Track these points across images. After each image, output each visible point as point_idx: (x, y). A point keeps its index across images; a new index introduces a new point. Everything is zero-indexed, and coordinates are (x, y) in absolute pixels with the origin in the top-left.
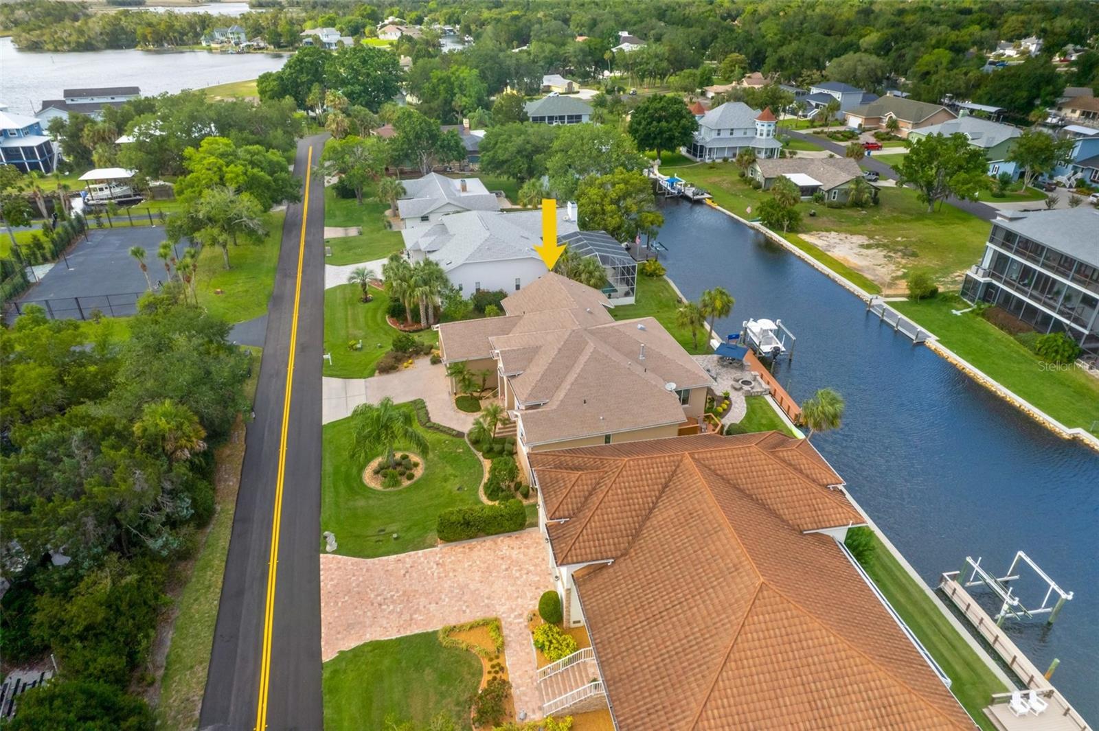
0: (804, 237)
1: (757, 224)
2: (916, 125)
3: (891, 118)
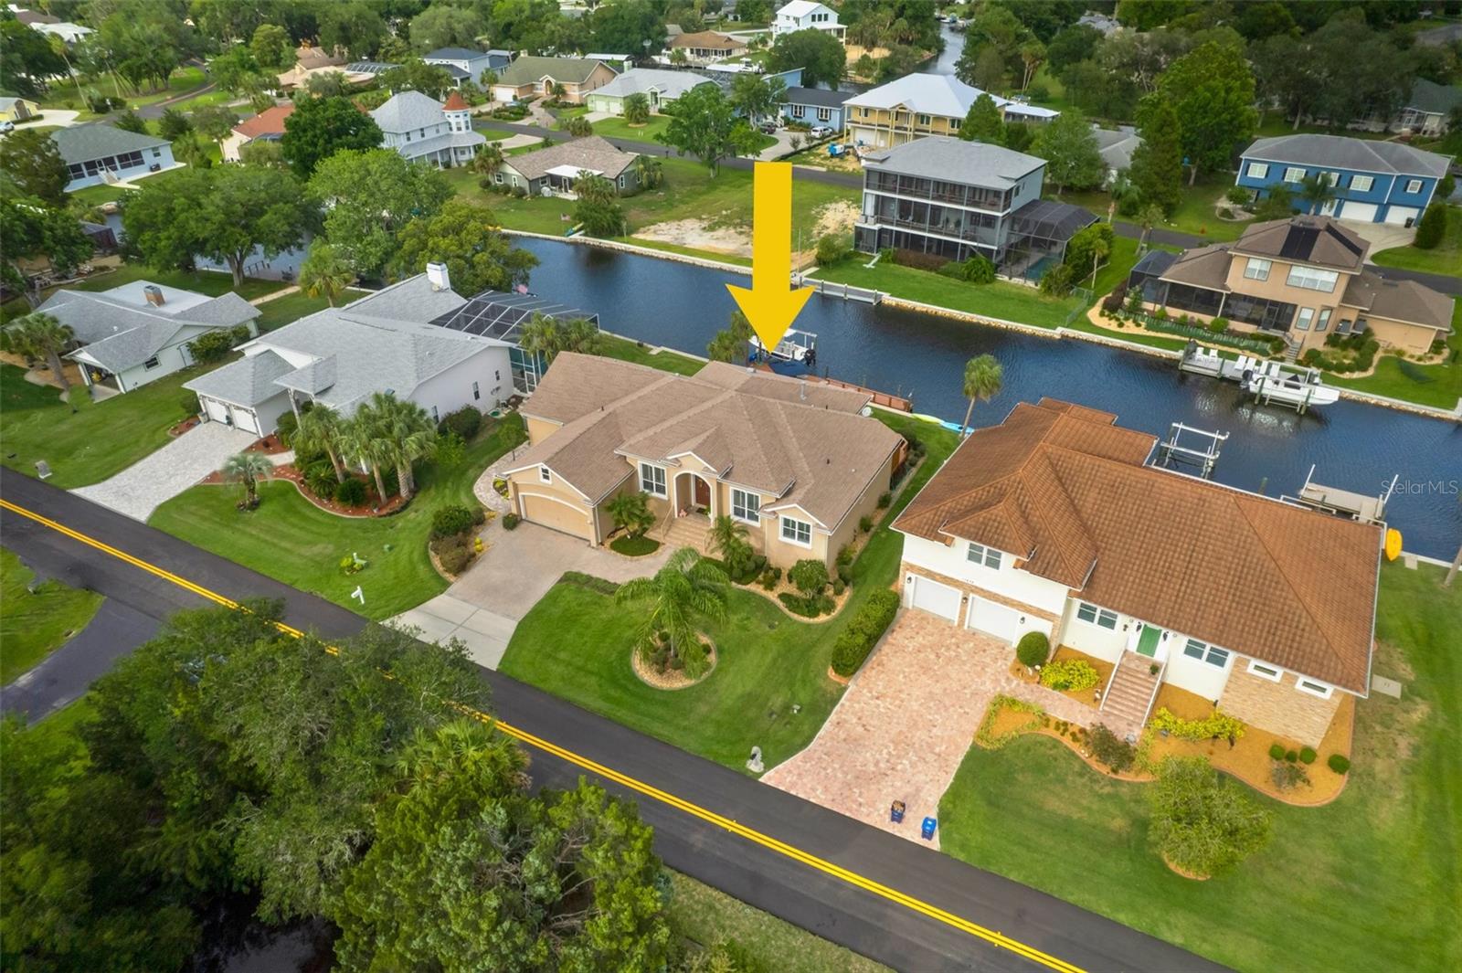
0: (640, 236)
1: (577, 237)
2: (582, 86)
3: (549, 83)
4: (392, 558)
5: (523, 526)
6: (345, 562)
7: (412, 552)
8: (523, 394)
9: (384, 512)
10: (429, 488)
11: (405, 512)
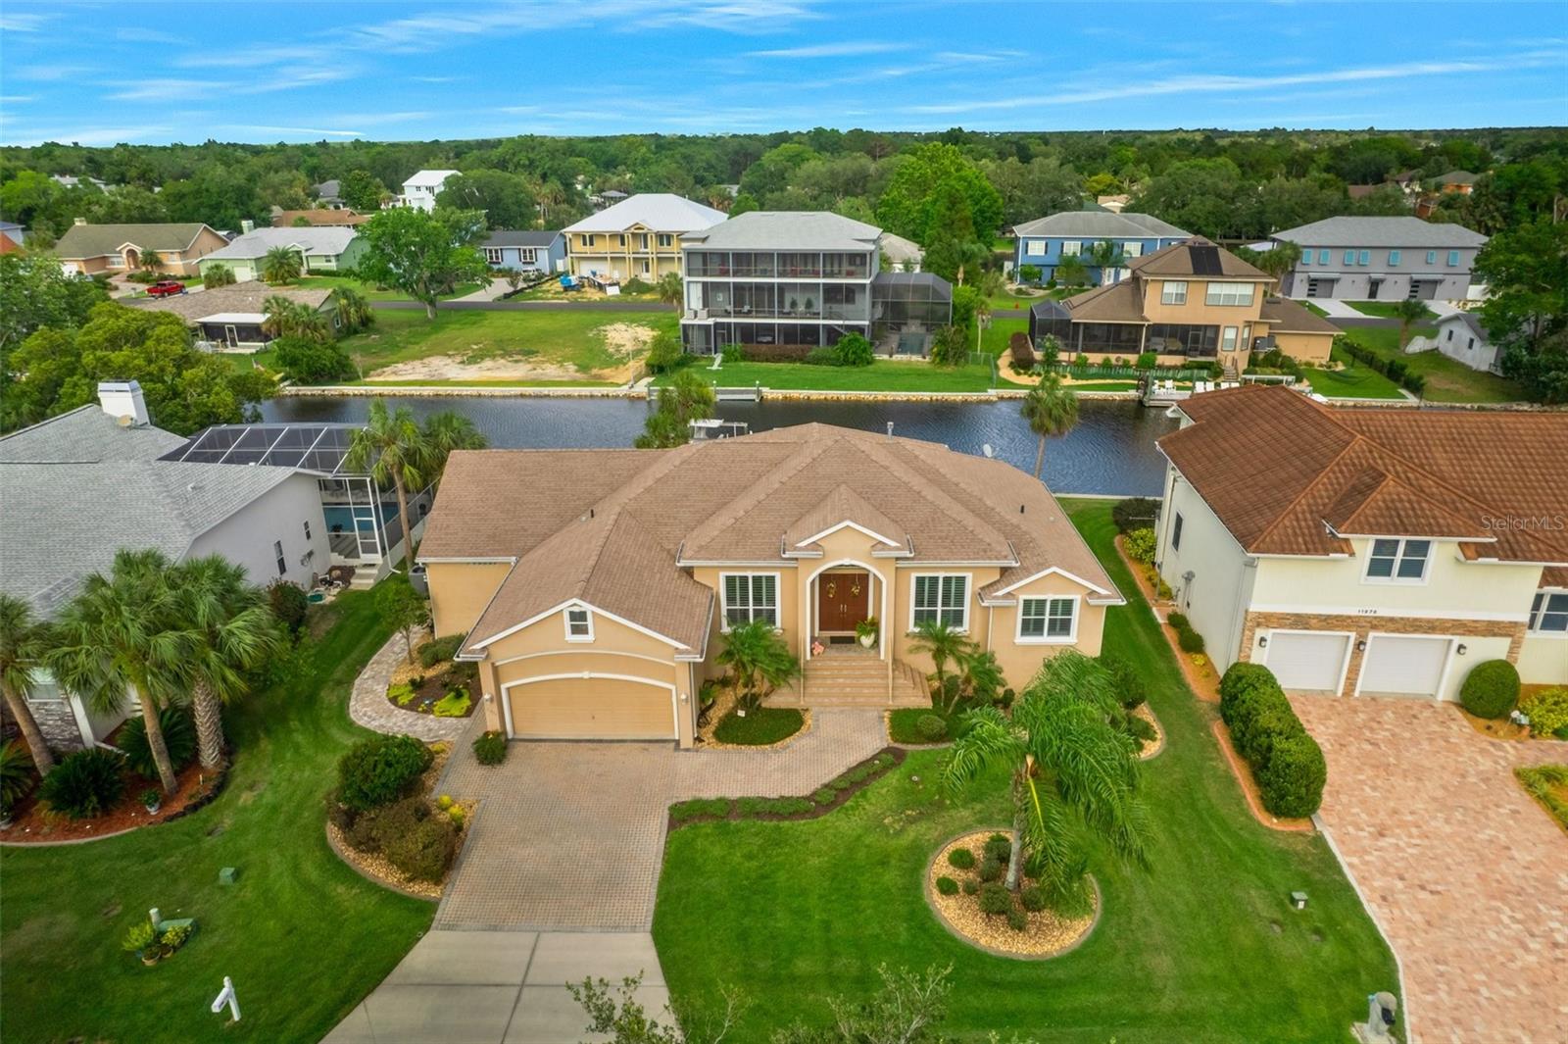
0: (383, 377)
1: (284, 388)
2: (184, 254)
3: (132, 253)
4: (249, 894)
5: (518, 750)
6: (137, 937)
7: (296, 868)
8: (351, 562)
9: (177, 807)
10: (256, 740)
11: (225, 796)
